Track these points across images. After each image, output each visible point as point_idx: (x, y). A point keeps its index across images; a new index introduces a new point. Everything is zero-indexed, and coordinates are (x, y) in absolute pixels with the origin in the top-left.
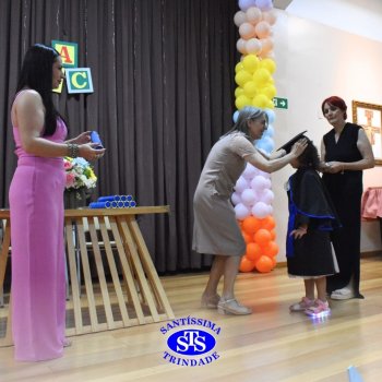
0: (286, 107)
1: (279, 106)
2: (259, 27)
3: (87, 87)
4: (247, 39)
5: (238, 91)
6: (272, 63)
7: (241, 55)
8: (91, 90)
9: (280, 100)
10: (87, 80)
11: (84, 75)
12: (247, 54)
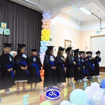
0: (51, 40)
1: (50, 40)
2: (47, 23)
3: (8, 33)
4: (44, 25)
5: (41, 37)
6: (50, 31)
7: (42, 28)
8: (9, 34)
9: (50, 39)
10: (8, 32)
11: (8, 31)
12: (44, 29)
